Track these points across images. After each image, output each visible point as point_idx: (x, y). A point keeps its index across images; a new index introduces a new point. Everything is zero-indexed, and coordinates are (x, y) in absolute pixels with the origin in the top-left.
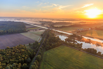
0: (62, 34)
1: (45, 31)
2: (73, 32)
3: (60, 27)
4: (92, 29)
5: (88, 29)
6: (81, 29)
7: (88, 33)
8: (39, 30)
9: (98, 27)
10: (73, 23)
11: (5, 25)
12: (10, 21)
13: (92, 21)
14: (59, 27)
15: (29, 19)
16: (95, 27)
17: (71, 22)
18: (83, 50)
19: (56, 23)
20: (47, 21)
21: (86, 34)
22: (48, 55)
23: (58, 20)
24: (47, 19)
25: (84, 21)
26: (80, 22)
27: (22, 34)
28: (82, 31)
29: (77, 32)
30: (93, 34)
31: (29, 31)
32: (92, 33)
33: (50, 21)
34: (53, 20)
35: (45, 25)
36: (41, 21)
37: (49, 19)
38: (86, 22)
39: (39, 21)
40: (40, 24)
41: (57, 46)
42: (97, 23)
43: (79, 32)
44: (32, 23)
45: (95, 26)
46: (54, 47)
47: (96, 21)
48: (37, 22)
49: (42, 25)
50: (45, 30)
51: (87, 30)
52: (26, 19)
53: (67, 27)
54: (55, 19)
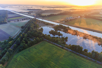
2: (61, 21)
3: (48, 16)
4: (81, 17)
5: (78, 17)
6: (70, 17)
9: (87, 15)
10: (63, 10)
13: (82, 8)
16: (85, 15)
21: (74, 23)
25: (75, 8)
26: (71, 9)
28: (71, 20)
29: (65, 22)
30: (81, 24)
35: (32, 13)
40: (27, 12)
42: (87, 10)
47: (86, 8)
48: (24, 9)
49: (29, 14)
51: (76, 19)
53: (56, 15)
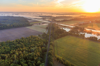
0: (65, 27)
1: (49, 25)
2: (75, 25)
3: (62, 21)
4: (92, 22)
5: (89, 22)
6: (82, 22)
7: (89, 26)
8: (43, 24)
9: (98, 20)
10: (73, 17)
11: (7, 20)
13: (92, 15)
14: (60, 21)
15: (27, 14)
16: (95, 21)
17: (71, 16)
18: (86, 38)
19: (57, 17)
20: (47, 15)
21: (87, 26)
22: (58, 42)
23: (57, 14)
24: (46, 13)
25: (84, 15)
26: (80, 16)
27: (28, 27)
28: (83, 24)
29: (79, 25)
30: (93, 27)
31: (33, 24)
32: (92, 26)
33: (50, 15)
34: (52, 14)
35: (46, 19)
36: (41, 15)
37: (48, 13)
38: (86, 16)
40: (41, 18)
41: (64, 36)
42: (97, 16)
43: (81, 24)
44: (33, 18)
45: (96, 19)
46: (62, 36)
48: (37, 16)
49: (43, 19)
50: (48, 24)
51: (88, 23)
52: (25, 14)
54: (54, 13)
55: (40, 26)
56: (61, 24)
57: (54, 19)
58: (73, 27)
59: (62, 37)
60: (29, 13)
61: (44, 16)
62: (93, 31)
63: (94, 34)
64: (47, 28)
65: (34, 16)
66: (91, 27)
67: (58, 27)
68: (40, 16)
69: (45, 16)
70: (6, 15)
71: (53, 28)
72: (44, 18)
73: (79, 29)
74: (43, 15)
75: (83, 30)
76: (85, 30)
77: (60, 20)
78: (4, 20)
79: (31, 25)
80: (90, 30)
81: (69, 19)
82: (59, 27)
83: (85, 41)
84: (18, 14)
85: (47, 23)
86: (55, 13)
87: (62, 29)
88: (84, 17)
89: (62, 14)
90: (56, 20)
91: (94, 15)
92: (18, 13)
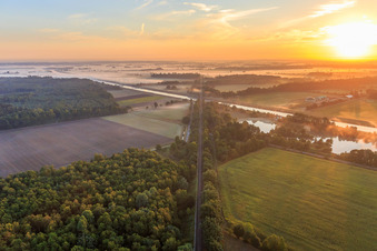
0: (254, 115)
1: (190, 108)
2: (292, 107)
4: (356, 96)
5: (344, 95)
6: (319, 98)
7: (344, 110)
8: (167, 104)
12: (35, 77)
14: (235, 91)
15: (104, 67)
16: (368, 91)
17: (273, 73)
19: (220, 77)
20: (181, 72)
21: (337, 113)
22: (232, 172)
24: (176, 63)
26: (311, 74)
28: (324, 104)
29: (308, 108)
30: (361, 114)
31: (129, 107)
32: (357, 110)
33: (194, 72)
35: (178, 86)
36: (158, 72)
37: (184, 64)
38: (331, 74)
39: (149, 73)
40: (159, 84)
41: (252, 151)
42: (372, 76)
43: (315, 106)
45: (368, 87)
46: (245, 151)
47: (368, 70)
49: (168, 88)
50: (188, 105)
51: (340, 101)
53: (265, 91)
54: (207, 65)
55: (156, 112)
56: (238, 107)
57: (209, 85)
58: (285, 115)
59: (246, 153)
60: (112, 64)
61: (169, 76)
62: (360, 128)
63: (366, 142)
64: (185, 121)
65: (131, 75)
66: (352, 116)
67: (227, 117)
68: (154, 76)
69: (174, 76)
70: (23, 73)
71: (211, 122)
72: (171, 82)
73: (308, 123)
74: (167, 70)
75: (323, 127)
76: (330, 127)
77: (235, 89)
78: (17, 90)
79: (123, 111)
80: (350, 125)
81: (267, 86)
82: (233, 115)
83: (332, 166)
84: (66, 69)
85: (185, 101)
86: (212, 65)
87: (245, 122)
88: (323, 79)
89: (238, 66)
90: (216, 88)
91: (361, 70)
92: (66, 65)
